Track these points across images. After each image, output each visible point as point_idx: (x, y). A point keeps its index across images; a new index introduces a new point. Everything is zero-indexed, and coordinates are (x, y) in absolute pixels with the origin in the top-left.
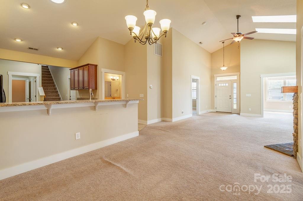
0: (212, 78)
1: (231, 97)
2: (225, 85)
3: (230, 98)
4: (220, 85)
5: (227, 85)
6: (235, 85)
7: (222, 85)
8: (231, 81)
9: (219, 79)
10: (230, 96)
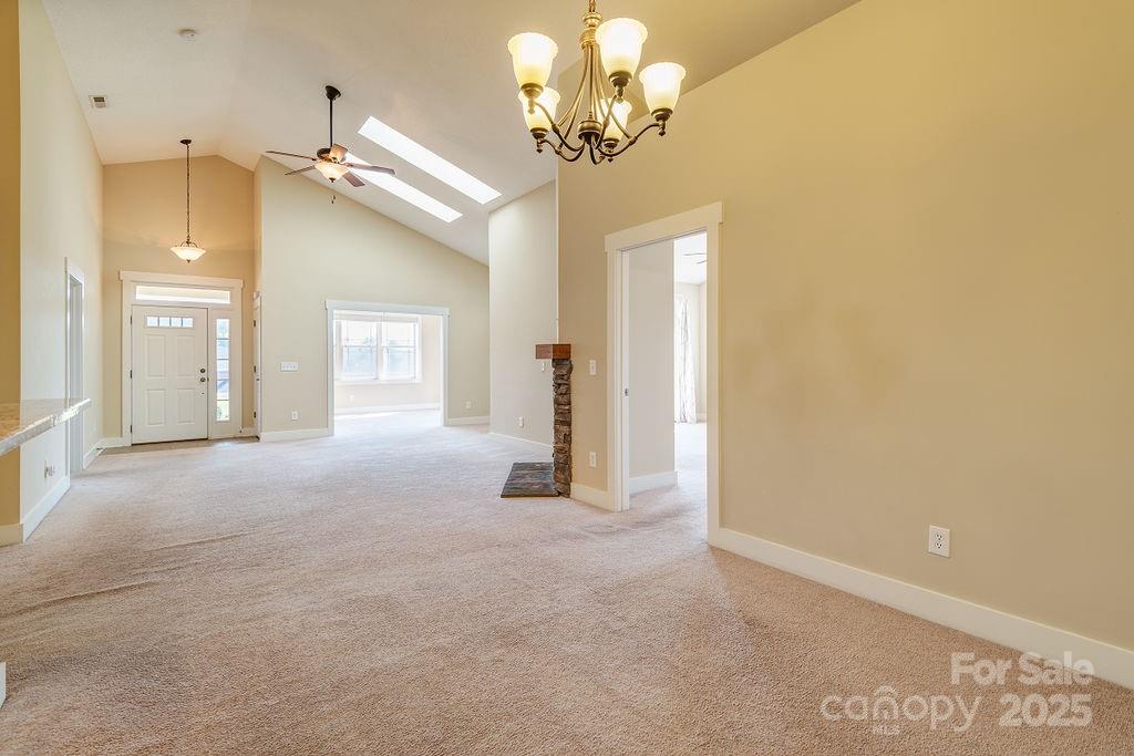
0: (112, 285)
1: (204, 375)
2: (176, 322)
3: (203, 380)
4: (152, 321)
5: (188, 323)
6: (223, 327)
7: (164, 322)
8: (206, 308)
9: (143, 294)
10: (203, 371)
